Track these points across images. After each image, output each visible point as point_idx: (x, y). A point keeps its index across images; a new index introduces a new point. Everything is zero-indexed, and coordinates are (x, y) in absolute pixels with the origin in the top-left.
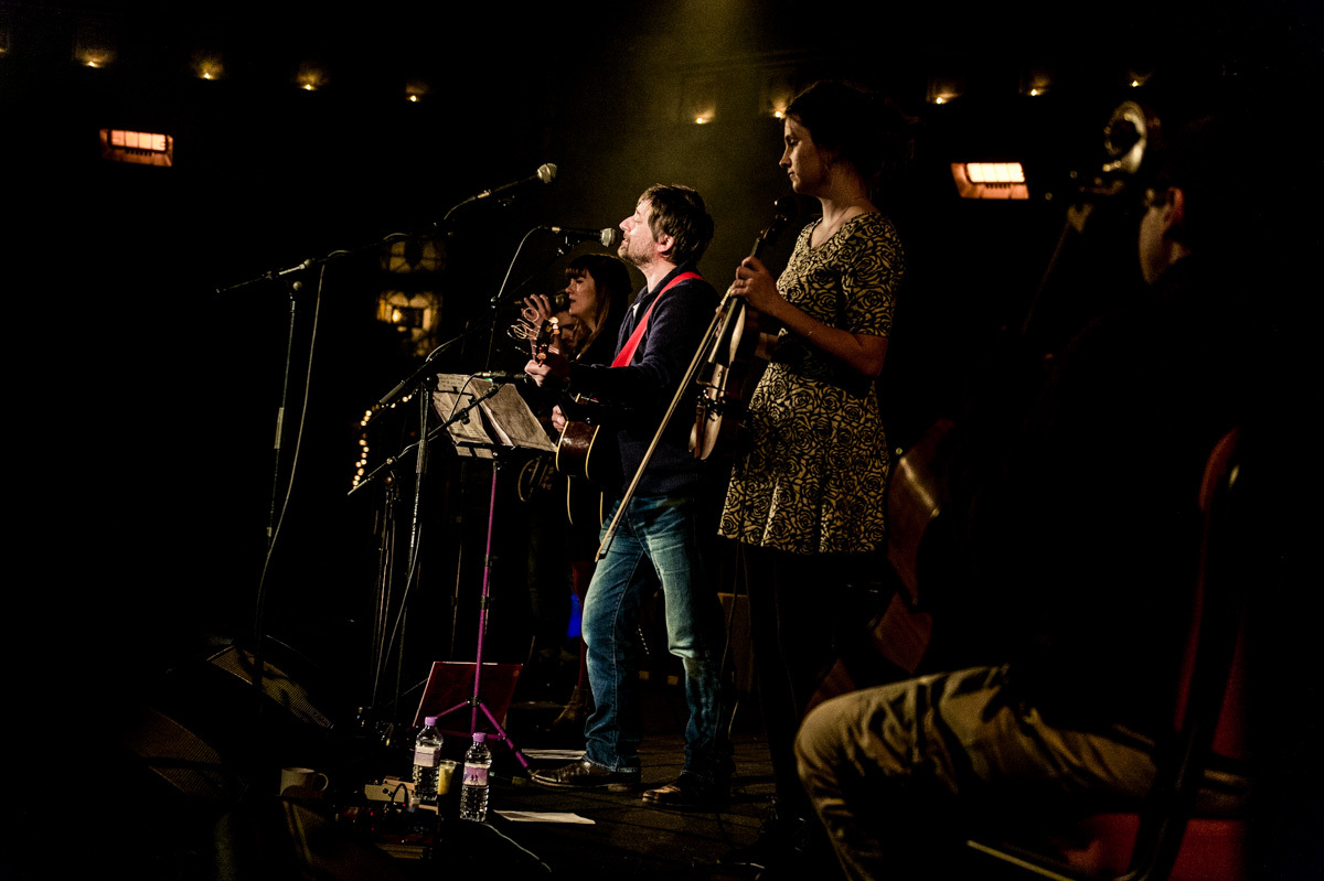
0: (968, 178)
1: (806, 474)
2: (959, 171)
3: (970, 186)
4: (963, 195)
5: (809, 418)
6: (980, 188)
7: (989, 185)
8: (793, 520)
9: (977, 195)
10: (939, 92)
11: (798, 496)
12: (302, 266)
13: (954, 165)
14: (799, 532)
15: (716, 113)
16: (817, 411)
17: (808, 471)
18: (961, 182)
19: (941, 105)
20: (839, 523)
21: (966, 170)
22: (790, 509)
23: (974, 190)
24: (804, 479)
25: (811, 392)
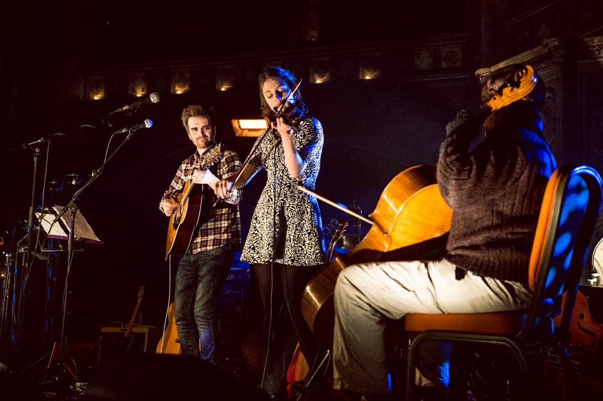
0: (240, 127)
1: (296, 231)
2: (235, 123)
3: (240, 131)
4: (237, 135)
5: (297, 207)
6: (245, 132)
7: (250, 130)
8: (290, 251)
9: (244, 135)
10: (222, 85)
11: (292, 240)
12: (40, 141)
13: (233, 120)
14: (293, 256)
15: (105, 94)
16: (299, 204)
17: (297, 230)
18: (236, 128)
19: (224, 91)
20: (317, 251)
21: (239, 123)
22: (289, 246)
23: (242, 132)
24: (295, 233)
25: (296, 195)
